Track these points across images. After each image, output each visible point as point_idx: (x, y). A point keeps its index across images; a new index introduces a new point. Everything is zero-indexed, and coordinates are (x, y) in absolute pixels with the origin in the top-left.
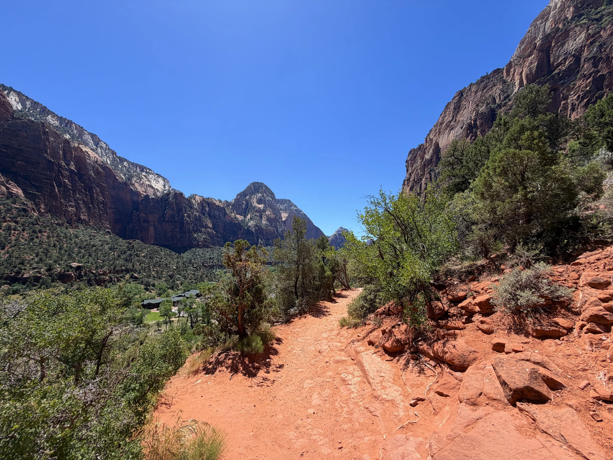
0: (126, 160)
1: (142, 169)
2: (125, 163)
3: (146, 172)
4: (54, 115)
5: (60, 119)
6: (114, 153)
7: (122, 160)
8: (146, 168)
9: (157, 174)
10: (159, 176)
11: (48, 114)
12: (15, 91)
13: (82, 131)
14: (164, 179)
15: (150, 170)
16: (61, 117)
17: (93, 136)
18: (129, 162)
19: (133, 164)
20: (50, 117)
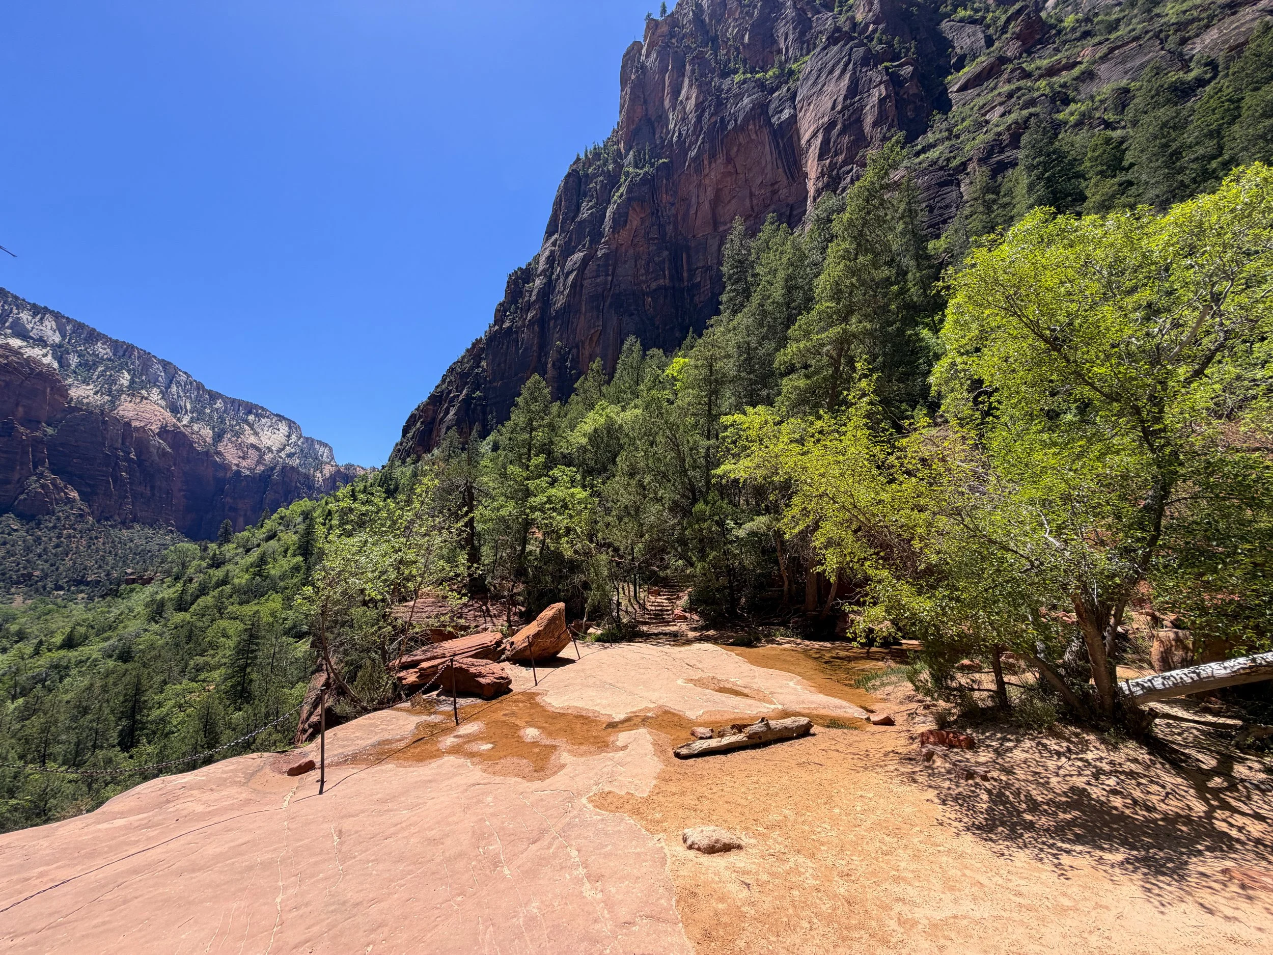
0: (220, 396)
1: (250, 408)
2: (219, 404)
3: (257, 415)
4: (106, 339)
5: (116, 345)
6: (200, 387)
7: (214, 396)
8: (256, 407)
9: (277, 415)
10: (281, 418)
11: (97, 341)
12: (52, 312)
13: (149, 359)
14: (291, 424)
15: (263, 409)
16: (117, 341)
17: (166, 364)
18: (225, 400)
19: (233, 401)
20: (99, 344)
